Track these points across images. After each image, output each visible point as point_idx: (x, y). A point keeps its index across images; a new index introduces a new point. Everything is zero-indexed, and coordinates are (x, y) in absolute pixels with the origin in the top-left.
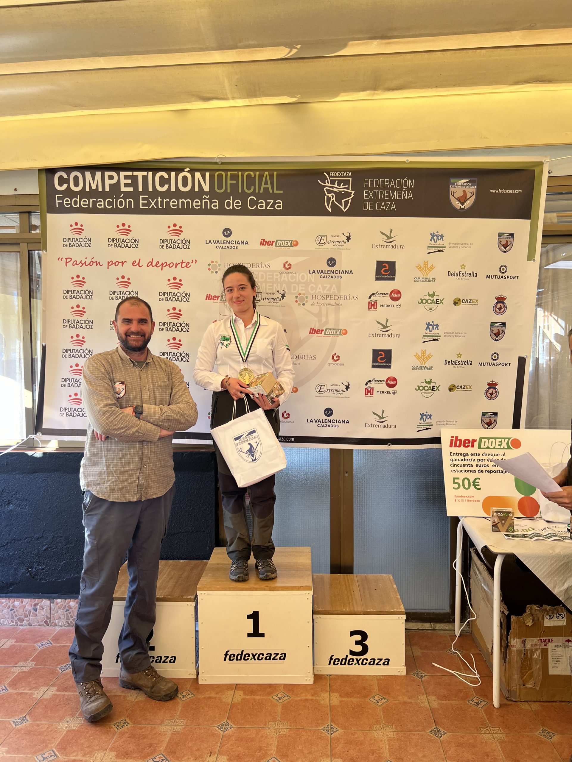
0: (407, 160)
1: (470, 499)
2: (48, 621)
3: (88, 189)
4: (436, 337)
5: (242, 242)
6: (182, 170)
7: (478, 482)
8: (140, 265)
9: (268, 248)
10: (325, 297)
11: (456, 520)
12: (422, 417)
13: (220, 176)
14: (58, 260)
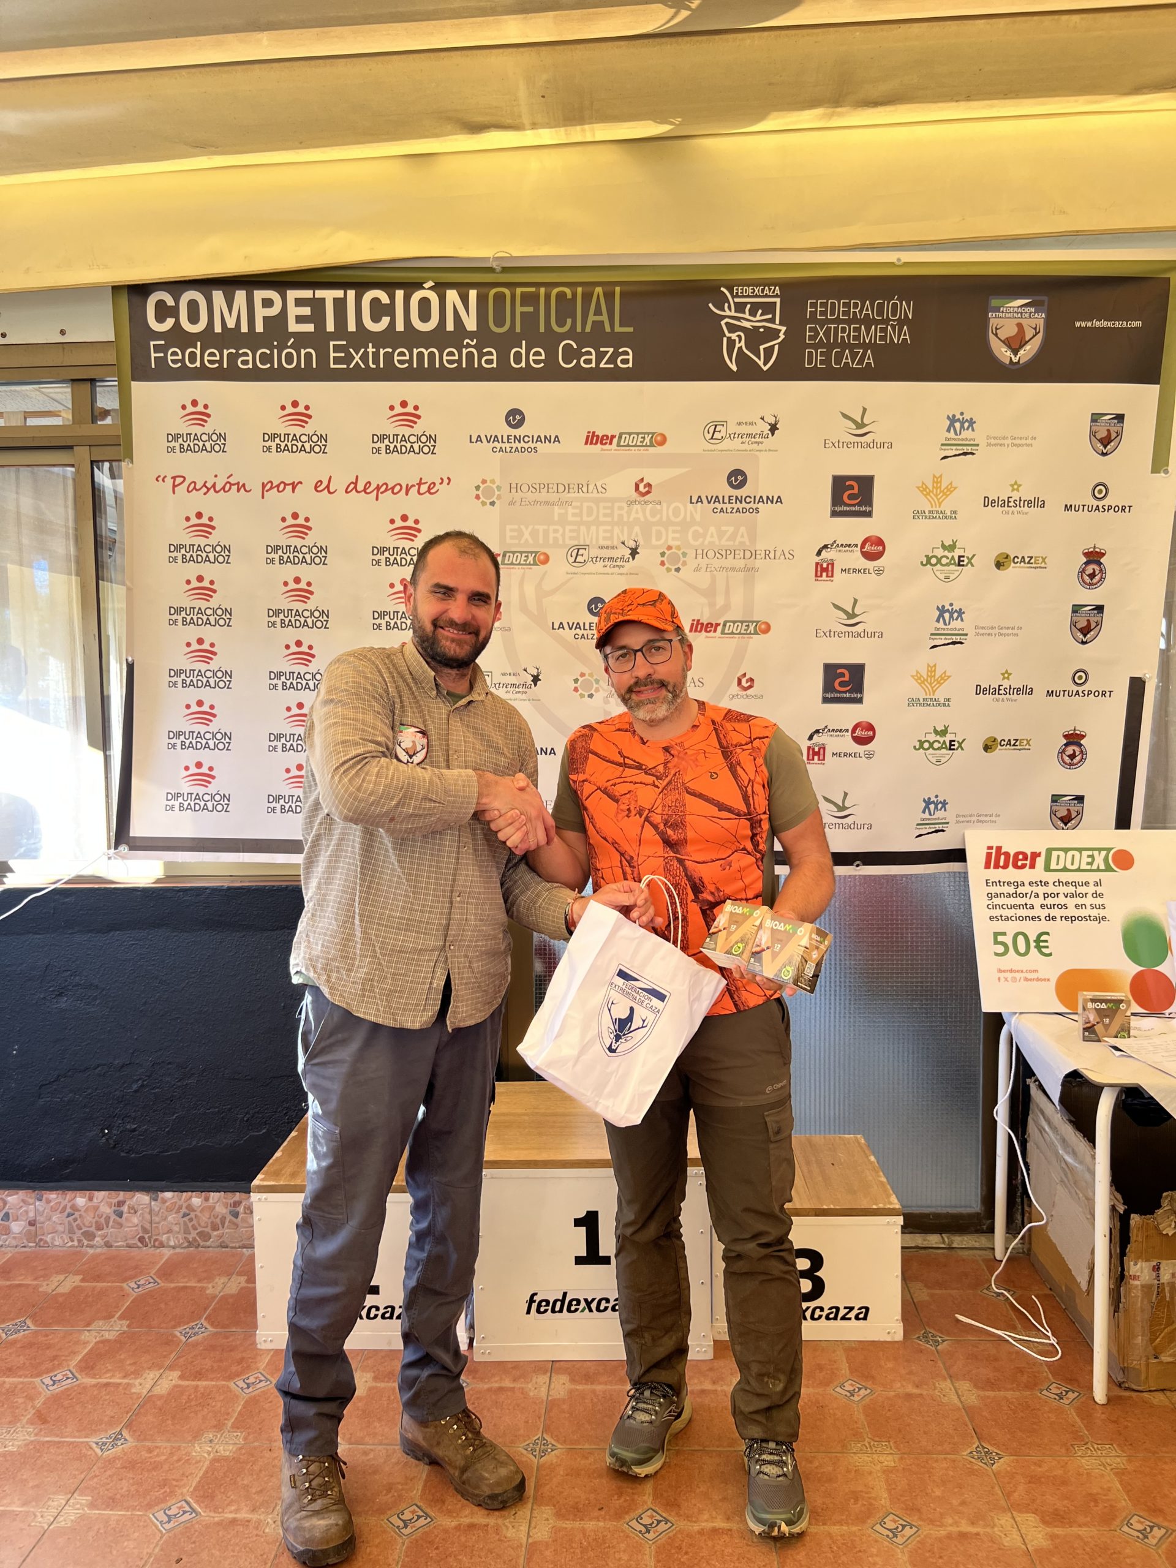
0: (899, 260)
1: (1029, 976)
2: (146, 1236)
3: (218, 329)
4: (958, 637)
6: (419, 286)
7: (1046, 941)
8: (331, 490)
9: (602, 450)
10: (723, 553)
11: (997, 1021)
12: (927, 807)
13: (500, 298)
14: (157, 480)
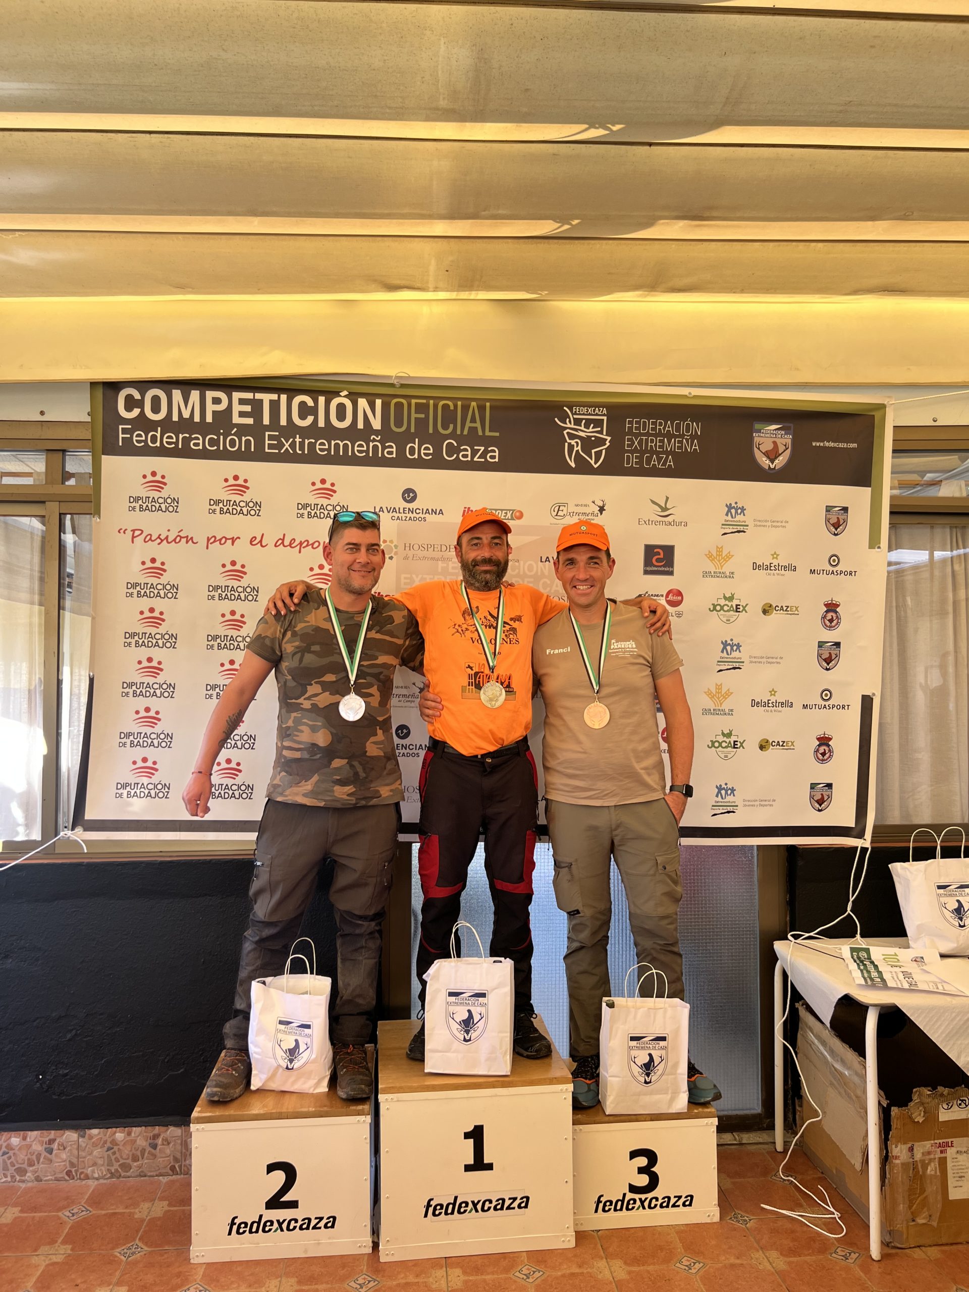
0: (690, 393)
2: (73, 1170)
3: (175, 418)
4: (738, 664)
5: (434, 512)
6: (337, 394)
8: (264, 544)
12: (719, 792)
13: (399, 406)
14: (119, 532)
